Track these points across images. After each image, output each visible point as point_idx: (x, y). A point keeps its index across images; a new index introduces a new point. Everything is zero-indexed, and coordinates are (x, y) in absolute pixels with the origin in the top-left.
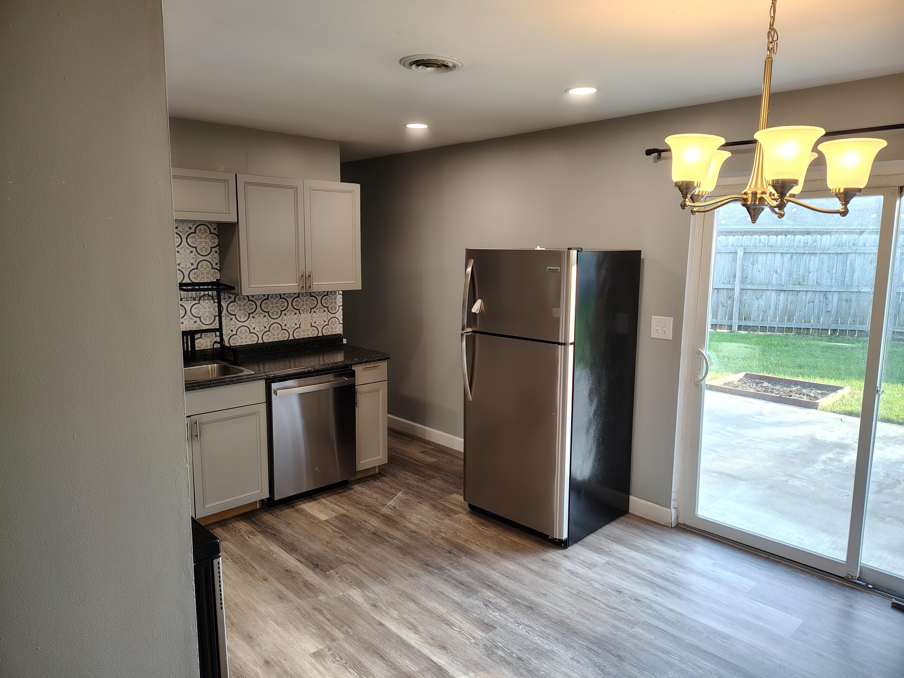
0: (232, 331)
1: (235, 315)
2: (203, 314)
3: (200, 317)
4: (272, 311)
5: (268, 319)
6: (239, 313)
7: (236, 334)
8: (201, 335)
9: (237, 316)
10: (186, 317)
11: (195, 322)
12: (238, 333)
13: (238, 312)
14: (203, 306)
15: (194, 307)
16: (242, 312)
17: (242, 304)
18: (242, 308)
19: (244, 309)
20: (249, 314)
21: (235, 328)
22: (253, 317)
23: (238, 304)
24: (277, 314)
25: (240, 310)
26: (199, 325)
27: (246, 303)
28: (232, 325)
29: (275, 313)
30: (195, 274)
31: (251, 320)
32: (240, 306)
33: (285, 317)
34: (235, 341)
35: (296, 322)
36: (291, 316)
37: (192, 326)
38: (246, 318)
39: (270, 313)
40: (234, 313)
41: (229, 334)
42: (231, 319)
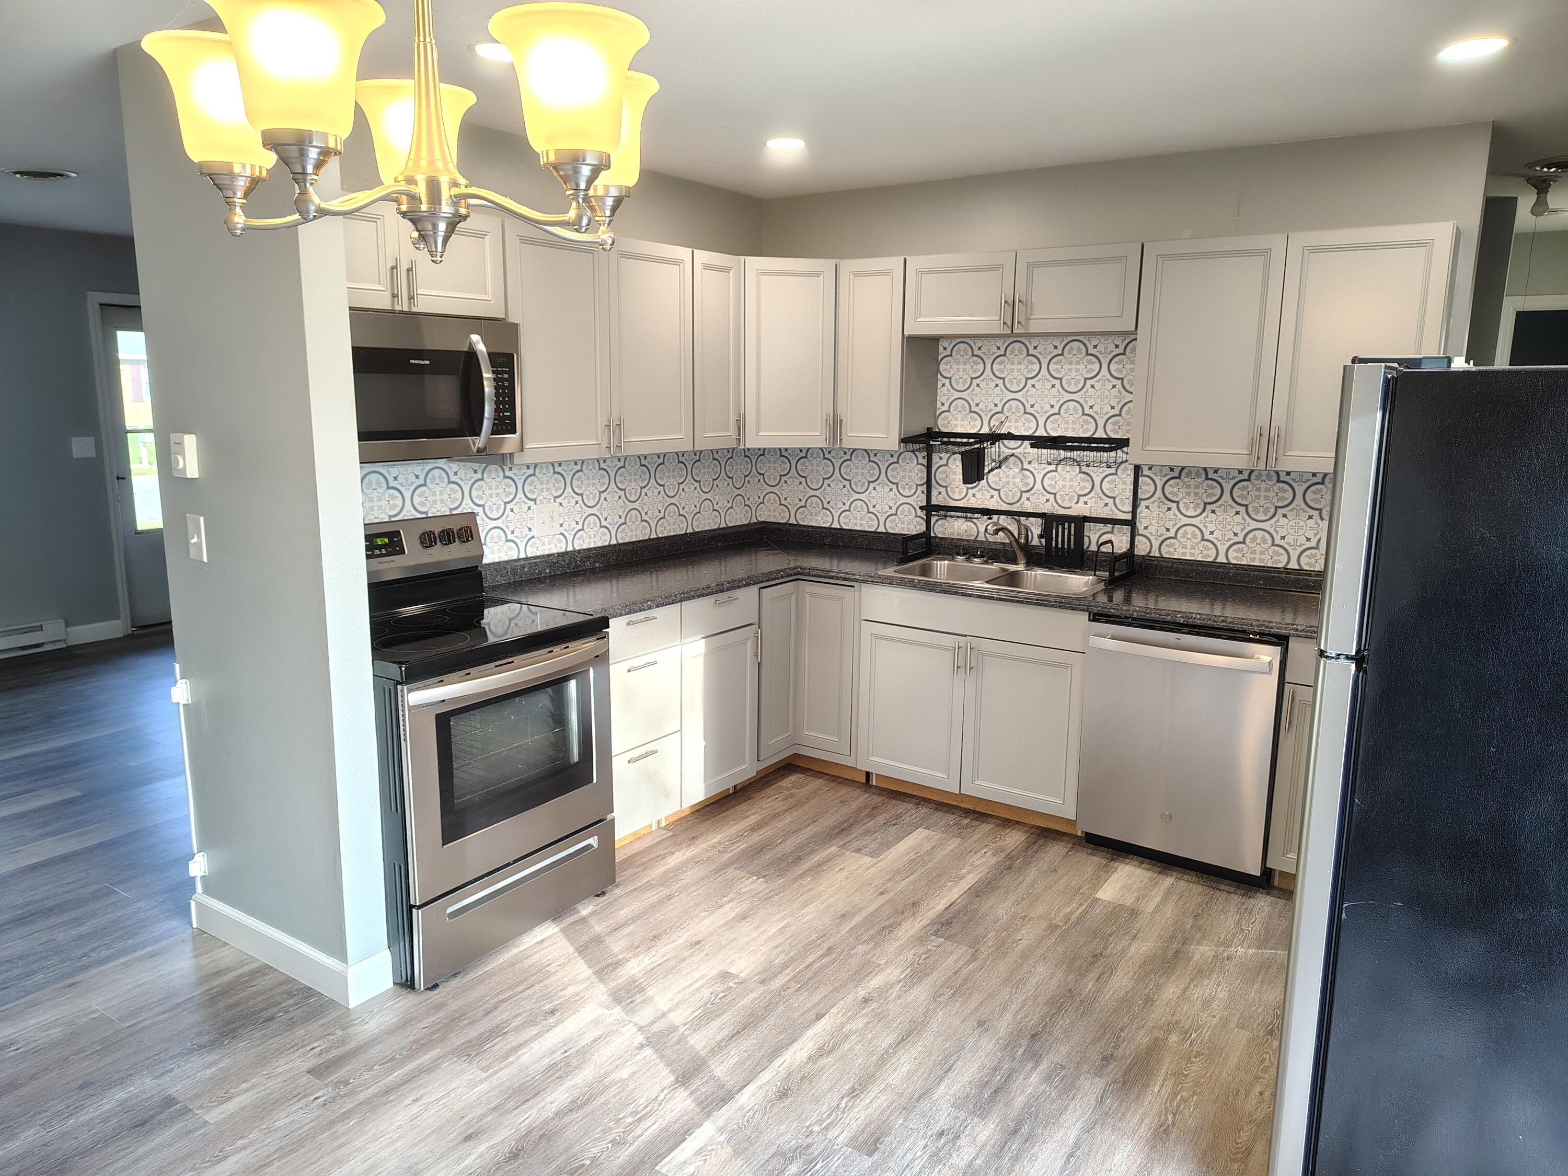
0: (1168, 530)
1: (1178, 502)
2: (1120, 494)
3: (1114, 498)
4: (1254, 504)
5: (1243, 518)
6: (1185, 501)
7: (1175, 537)
8: (1113, 528)
9: (1181, 505)
10: (1092, 494)
11: (1106, 505)
12: (1179, 535)
13: (1184, 498)
14: (1121, 479)
15: (1106, 480)
16: (1192, 498)
17: (1193, 483)
18: (1192, 490)
19: (1196, 494)
20: (1206, 504)
21: (1174, 525)
22: (1213, 512)
23: (1184, 483)
24: (1265, 513)
25: (1188, 494)
26: (1111, 510)
27: (1201, 483)
28: (1170, 520)
29: (1261, 509)
30: (1114, 424)
31: (1207, 516)
32: (1188, 487)
33: (1283, 521)
34: (1172, 550)
35: (1310, 534)
36: (1297, 521)
37: (1100, 510)
38: (1199, 511)
39: (1250, 509)
40: (1175, 499)
41: (1162, 535)
42: (1169, 509)
